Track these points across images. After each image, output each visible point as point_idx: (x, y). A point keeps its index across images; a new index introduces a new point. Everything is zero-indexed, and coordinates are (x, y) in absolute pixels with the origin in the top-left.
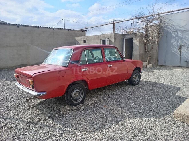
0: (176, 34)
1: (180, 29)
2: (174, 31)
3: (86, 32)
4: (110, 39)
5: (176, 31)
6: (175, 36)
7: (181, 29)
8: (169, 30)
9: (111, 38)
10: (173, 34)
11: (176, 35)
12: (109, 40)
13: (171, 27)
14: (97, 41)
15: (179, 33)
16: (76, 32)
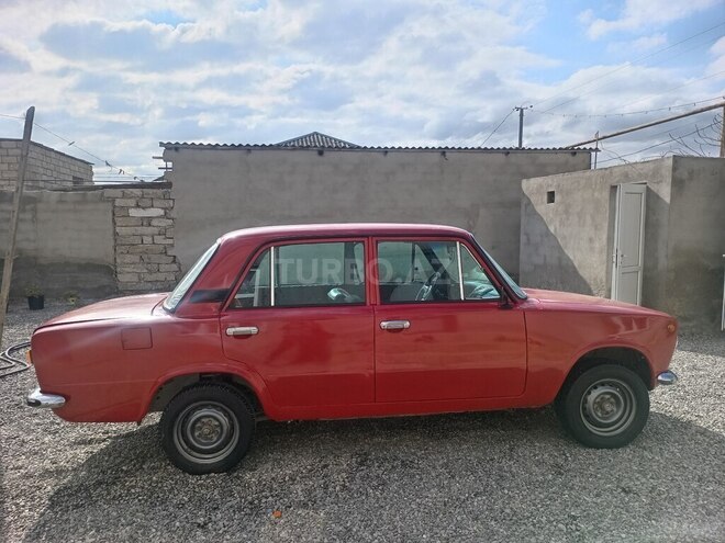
3: (593, 154)
4: (654, 188)
9: (658, 183)
12: (648, 189)
14: (596, 194)
16: (543, 158)
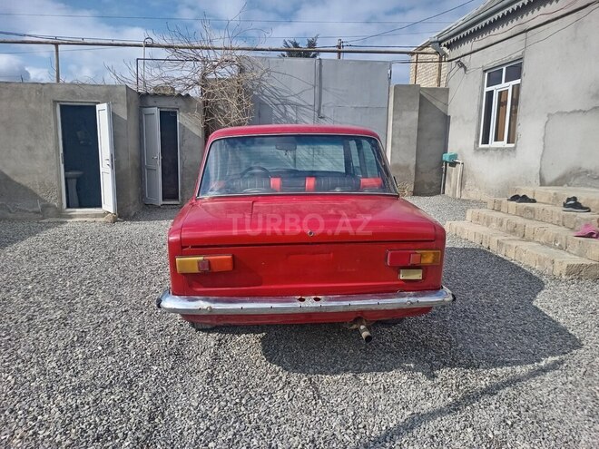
0: (283, 111)
1: (291, 98)
2: (277, 102)
5: (282, 104)
6: (279, 116)
7: (294, 99)
8: (264, 99)
10: (274, 112)
11: (282, 114)
13: (270, 90)
15: (289, 109)
